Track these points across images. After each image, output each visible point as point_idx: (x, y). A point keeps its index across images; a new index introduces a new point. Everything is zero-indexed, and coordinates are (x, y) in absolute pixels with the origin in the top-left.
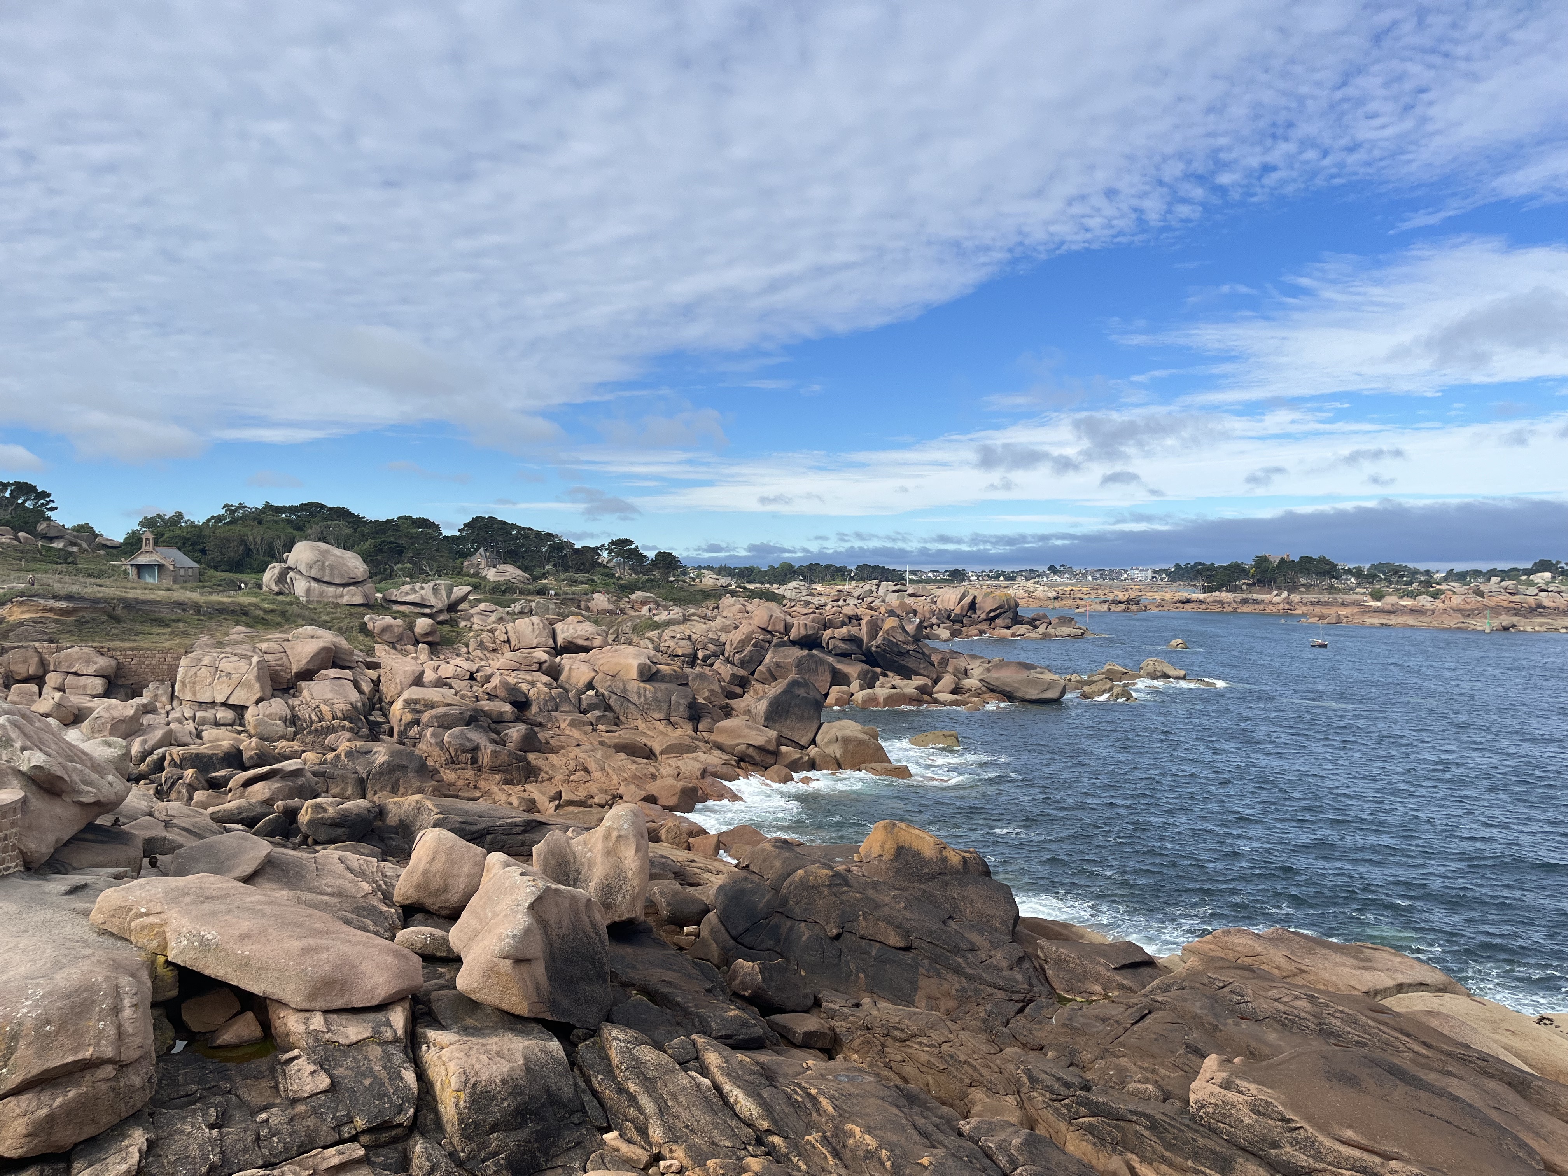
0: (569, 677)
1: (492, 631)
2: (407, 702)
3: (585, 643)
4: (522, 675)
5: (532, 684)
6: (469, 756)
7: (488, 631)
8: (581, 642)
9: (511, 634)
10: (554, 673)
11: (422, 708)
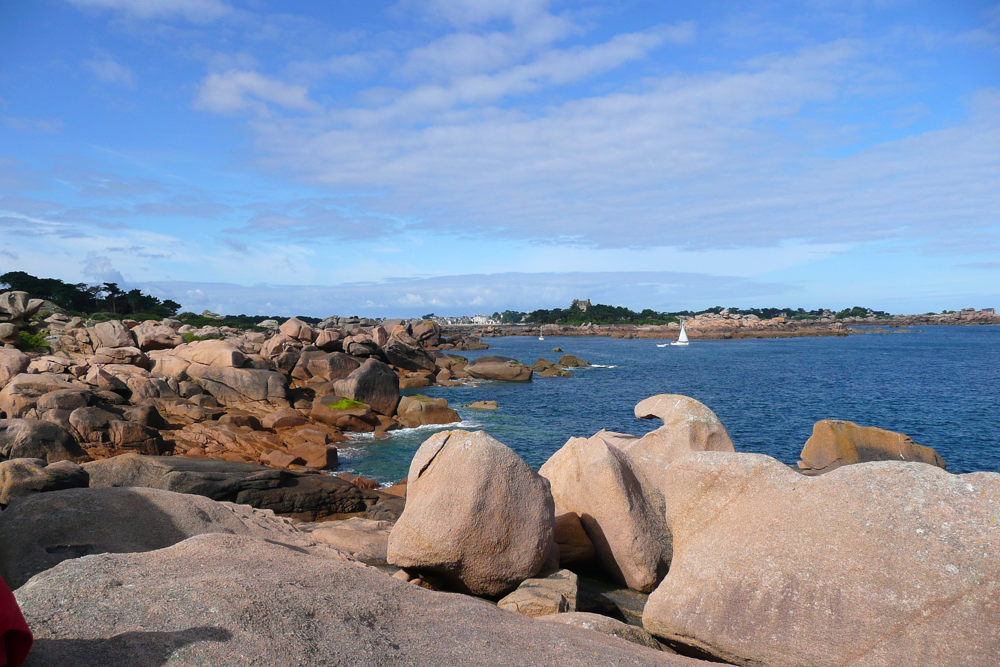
0: (161, 368)
1: (73, 334)
2: (18, 388)
3: (167, 342)
4: (115, 366)
5: (128, 375)
6: (100, 433)
7: (69, 334)
8: (162, 340)
9: (92, 336)
10: (148, 365)
11: (36, 392)
